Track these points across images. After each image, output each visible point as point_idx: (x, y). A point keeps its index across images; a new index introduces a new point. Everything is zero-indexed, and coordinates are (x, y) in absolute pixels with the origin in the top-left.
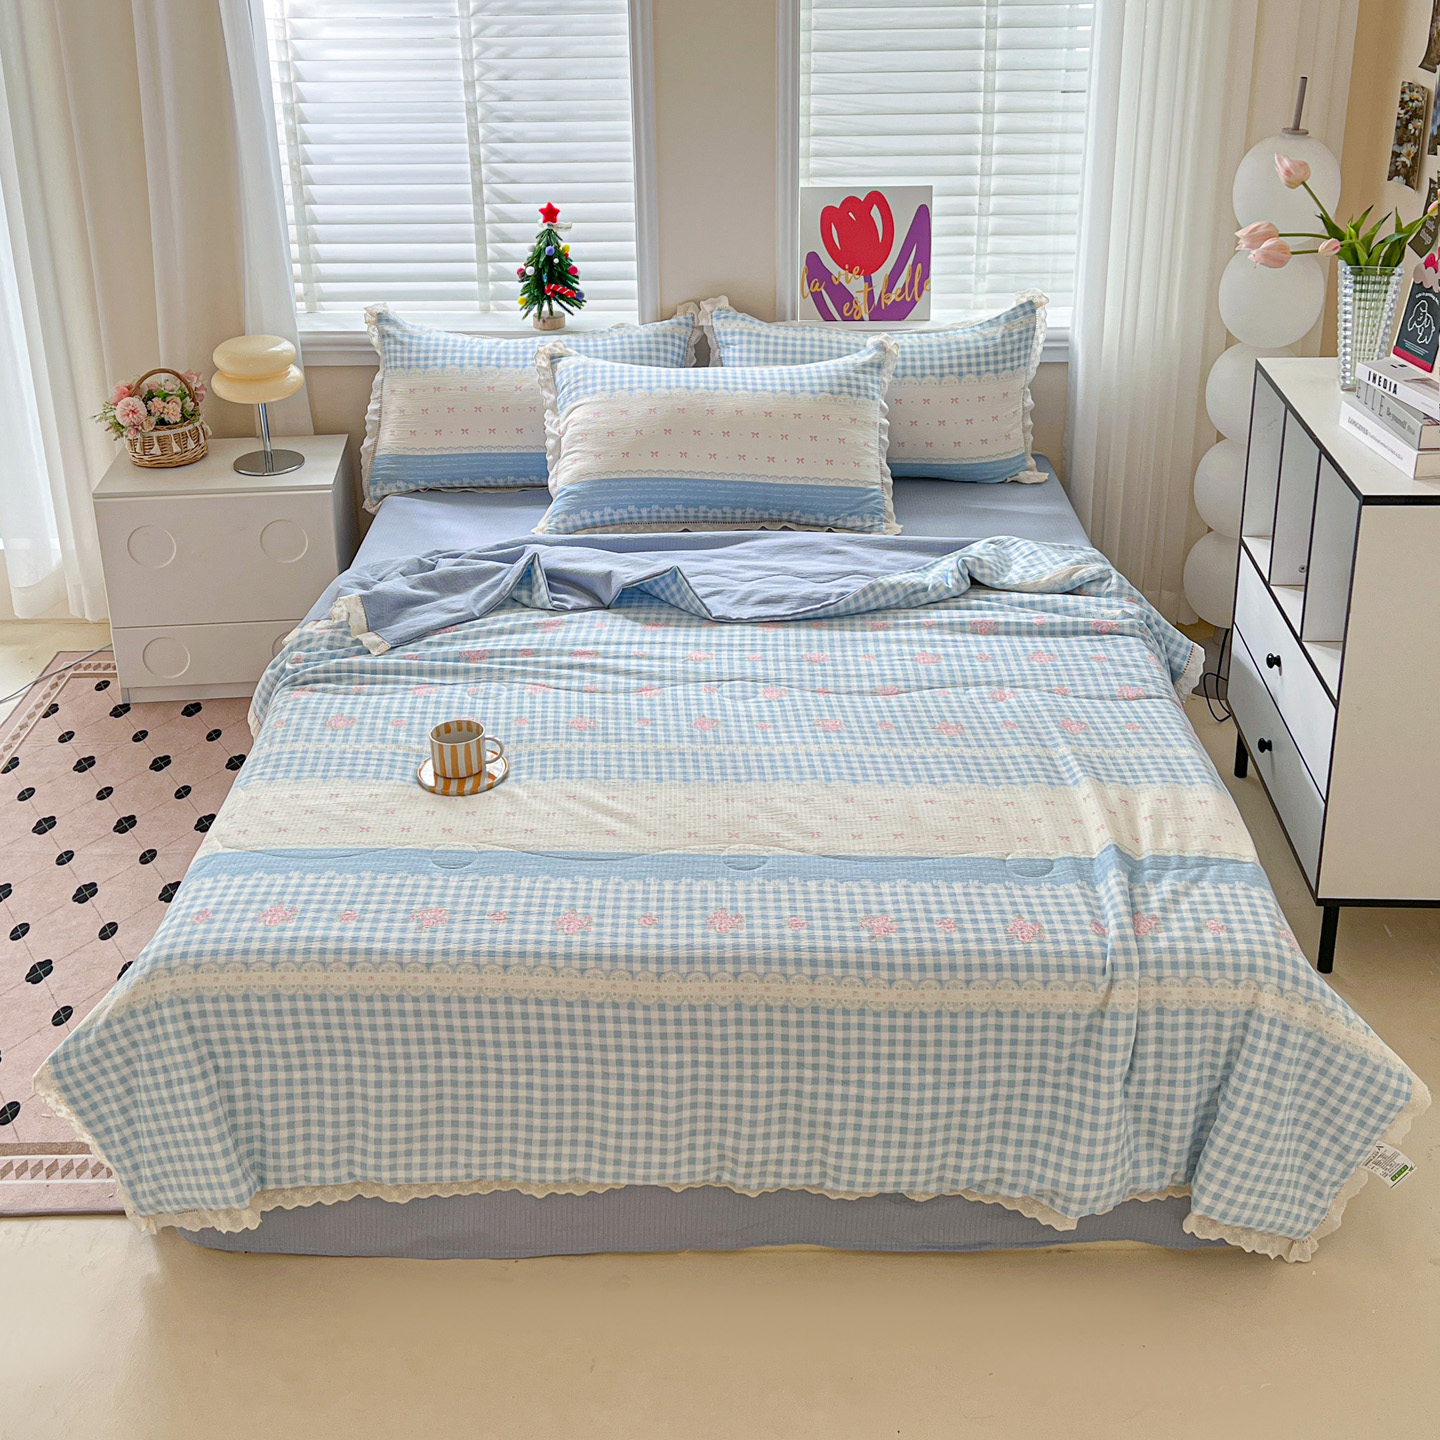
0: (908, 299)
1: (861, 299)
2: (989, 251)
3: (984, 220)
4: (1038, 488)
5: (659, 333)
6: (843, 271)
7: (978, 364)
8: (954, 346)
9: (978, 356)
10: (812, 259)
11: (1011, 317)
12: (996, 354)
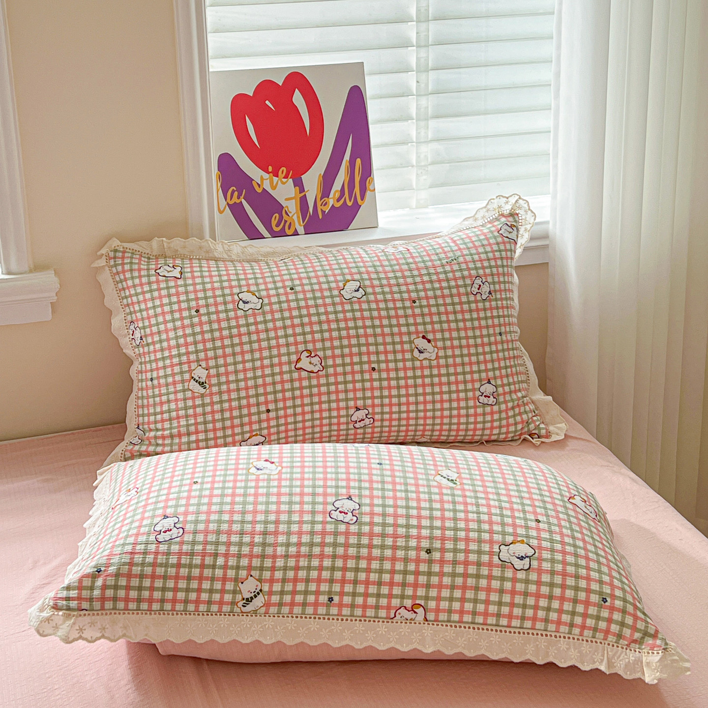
0: (350, 204)
1: (292, 207)
2: (430, 136)
3: (423, 101)
6: (266, 175)
10: (226, 162)
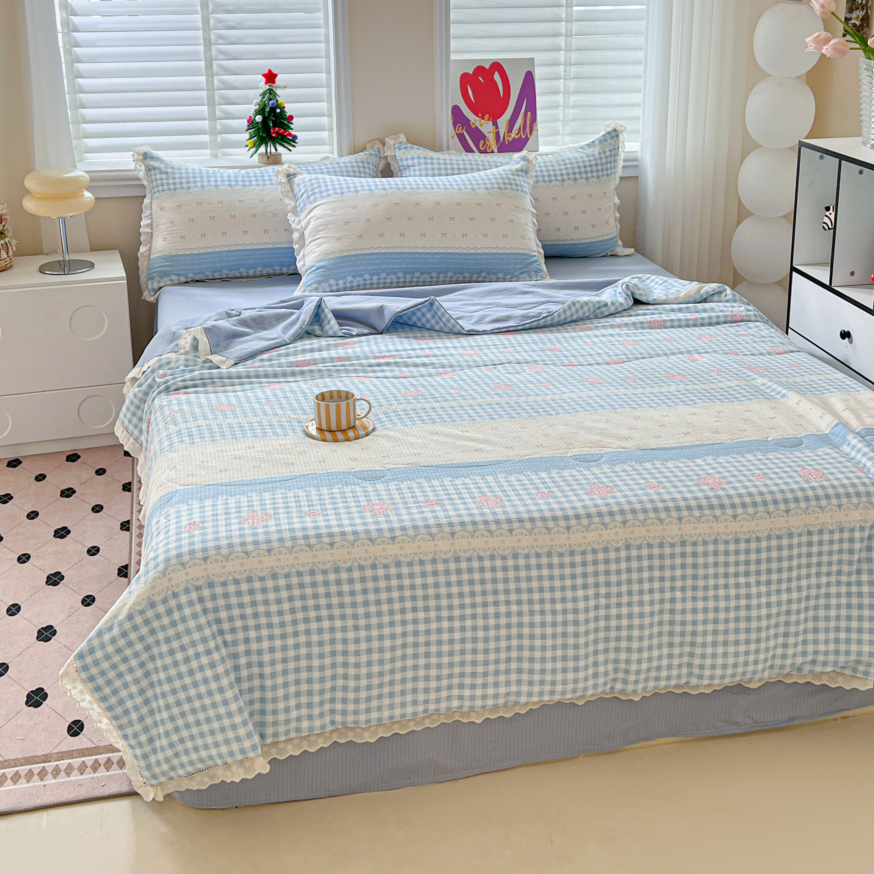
0: (523, 137)
1: (491, 137)
2: (571, 104)
3: (568, 83)
4: (630, 258)
5: (359, 160)
6: (477, 118)
7: (586, 172)
8: (567, 161)
9: (585, 167)
10: (456, 110)
11: (603, 141)
12: (597, 165)
